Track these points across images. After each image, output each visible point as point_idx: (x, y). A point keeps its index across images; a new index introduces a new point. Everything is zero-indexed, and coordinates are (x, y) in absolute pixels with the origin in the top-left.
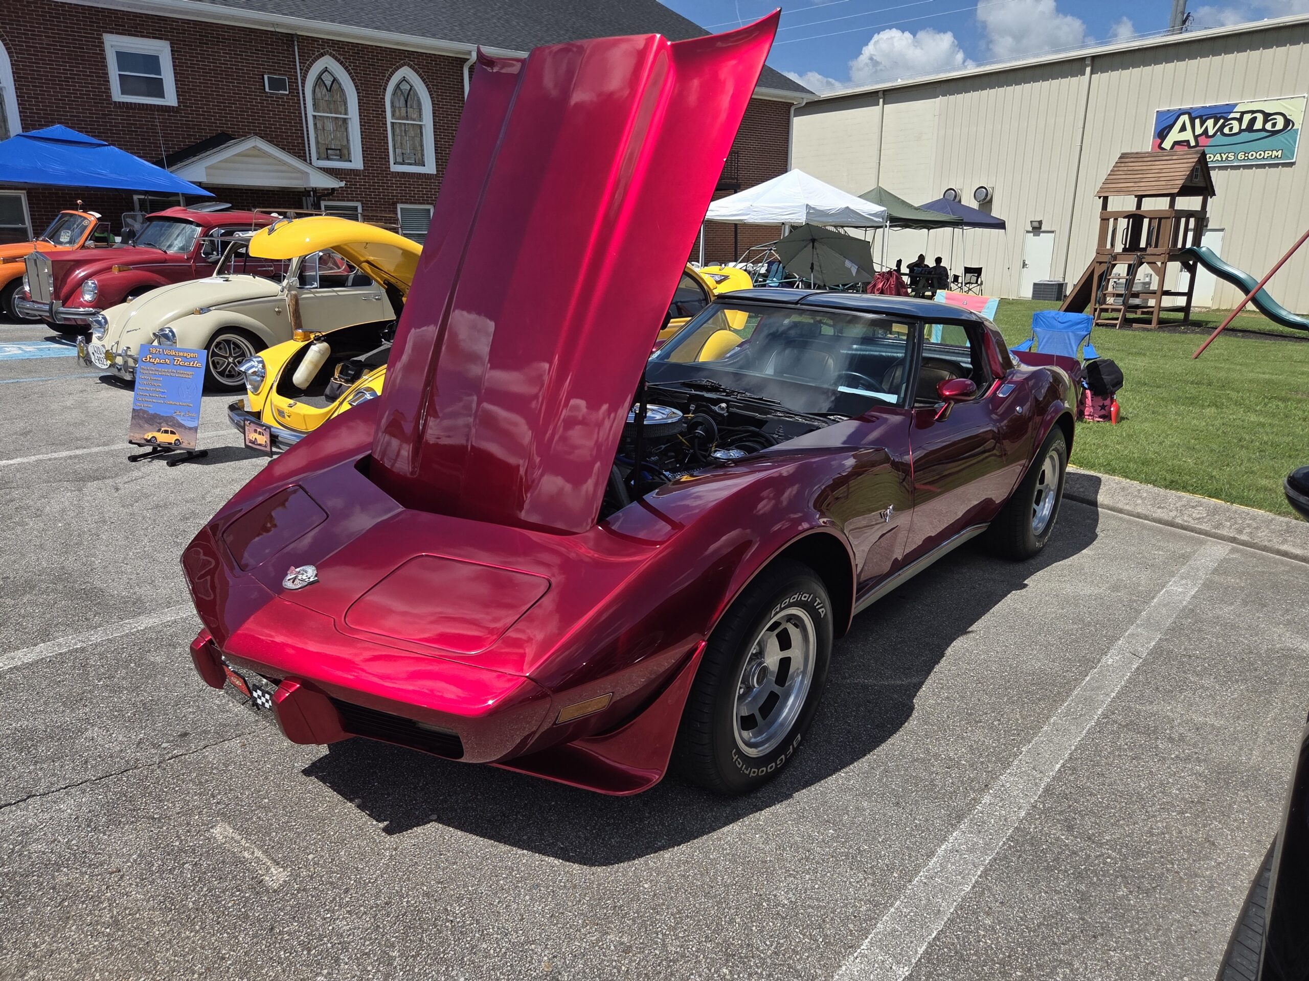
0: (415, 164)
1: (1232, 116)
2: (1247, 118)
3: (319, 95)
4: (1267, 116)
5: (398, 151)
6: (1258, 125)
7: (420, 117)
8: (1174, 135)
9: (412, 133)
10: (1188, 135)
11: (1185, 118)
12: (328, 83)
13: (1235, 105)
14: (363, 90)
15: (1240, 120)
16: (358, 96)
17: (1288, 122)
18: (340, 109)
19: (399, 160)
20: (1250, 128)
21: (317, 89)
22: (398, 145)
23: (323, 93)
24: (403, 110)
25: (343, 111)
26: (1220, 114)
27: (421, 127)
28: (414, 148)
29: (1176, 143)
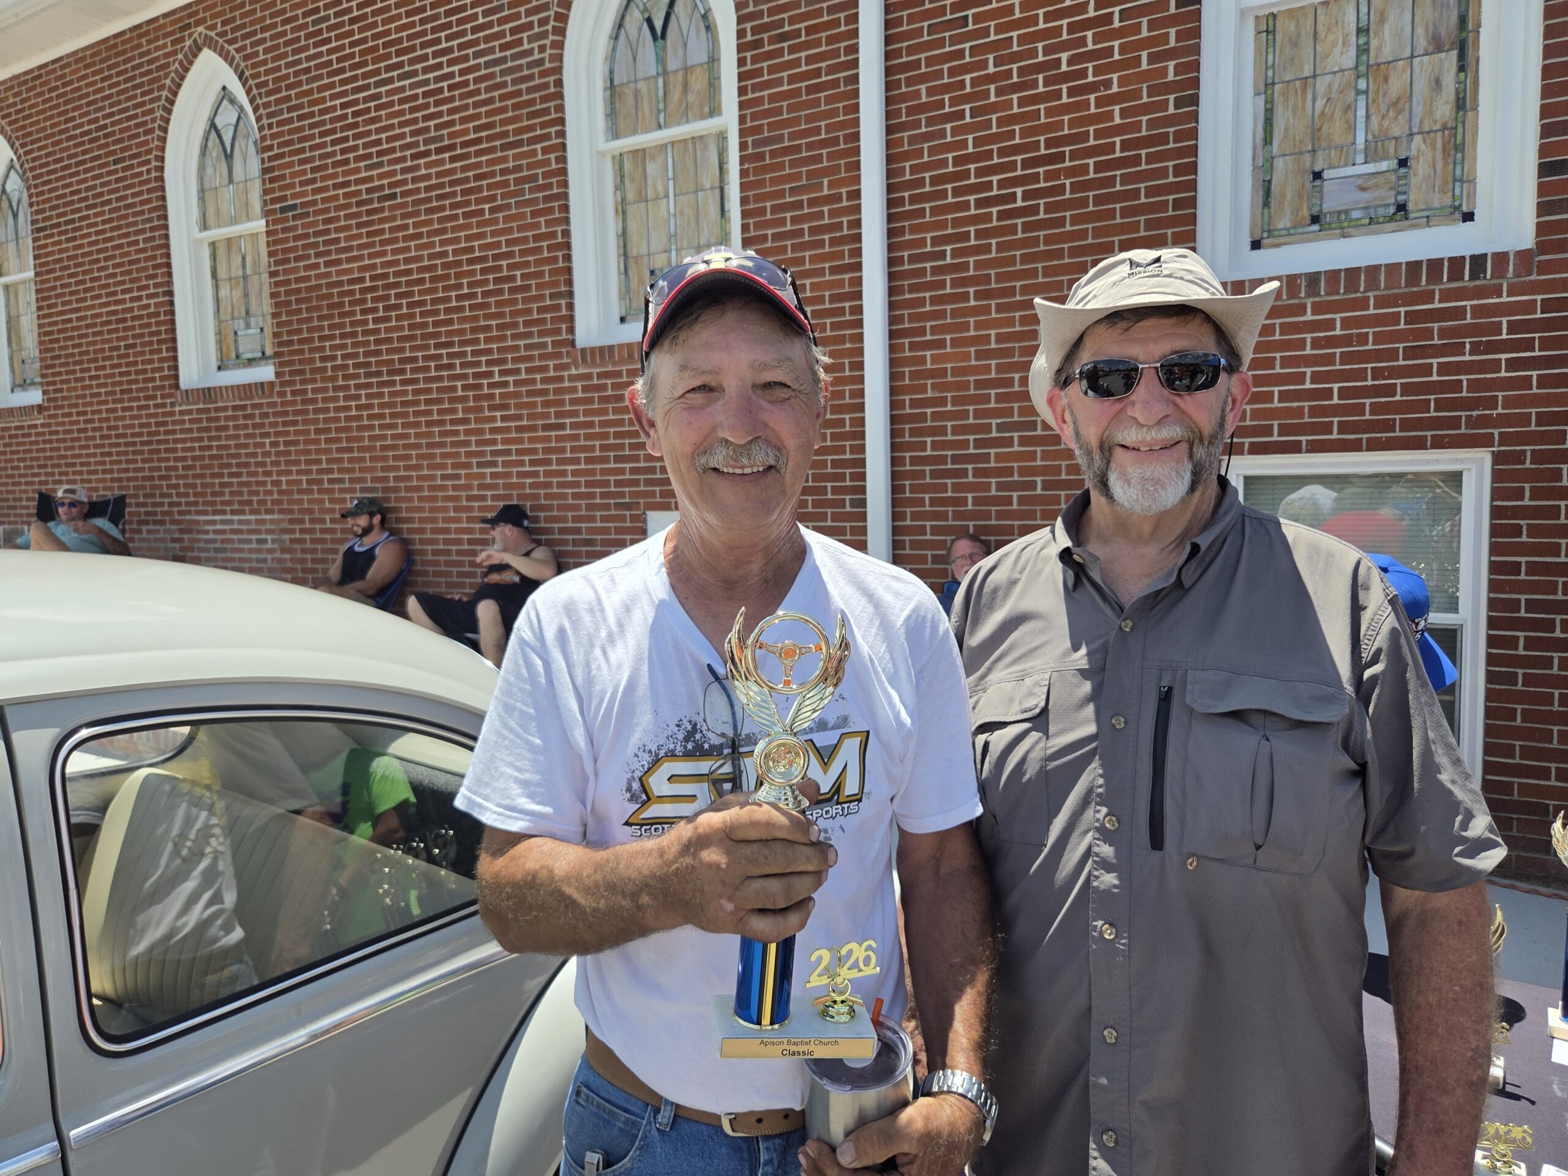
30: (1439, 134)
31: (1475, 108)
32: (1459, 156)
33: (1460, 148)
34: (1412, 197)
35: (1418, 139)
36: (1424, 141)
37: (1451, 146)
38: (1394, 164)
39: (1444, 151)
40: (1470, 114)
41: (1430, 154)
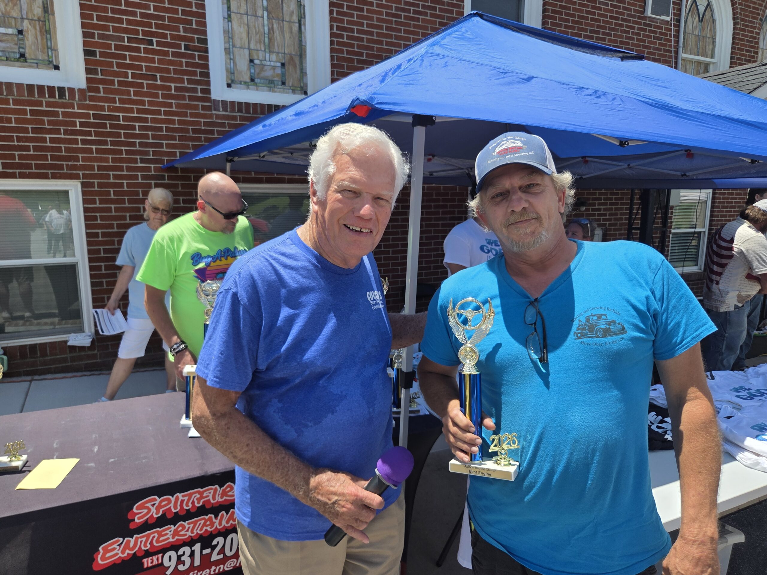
3: (690, 27)
12: (702, 9)
14: (742, 20)
16: (734, 29)
18: (707, 50)
21: (690, 19)
23: (695, 24)
25: (710, 53)
30: (37, 22)
31: (53, 14)
32: (48, 36)
33: (48, 32)
34: (27, 51)
35: (26, 21)
36: (30, 23)
37: (44, 30)
38: (15, 31)
39: (41, 32)
40: (51, 17)
41: (34, 32)
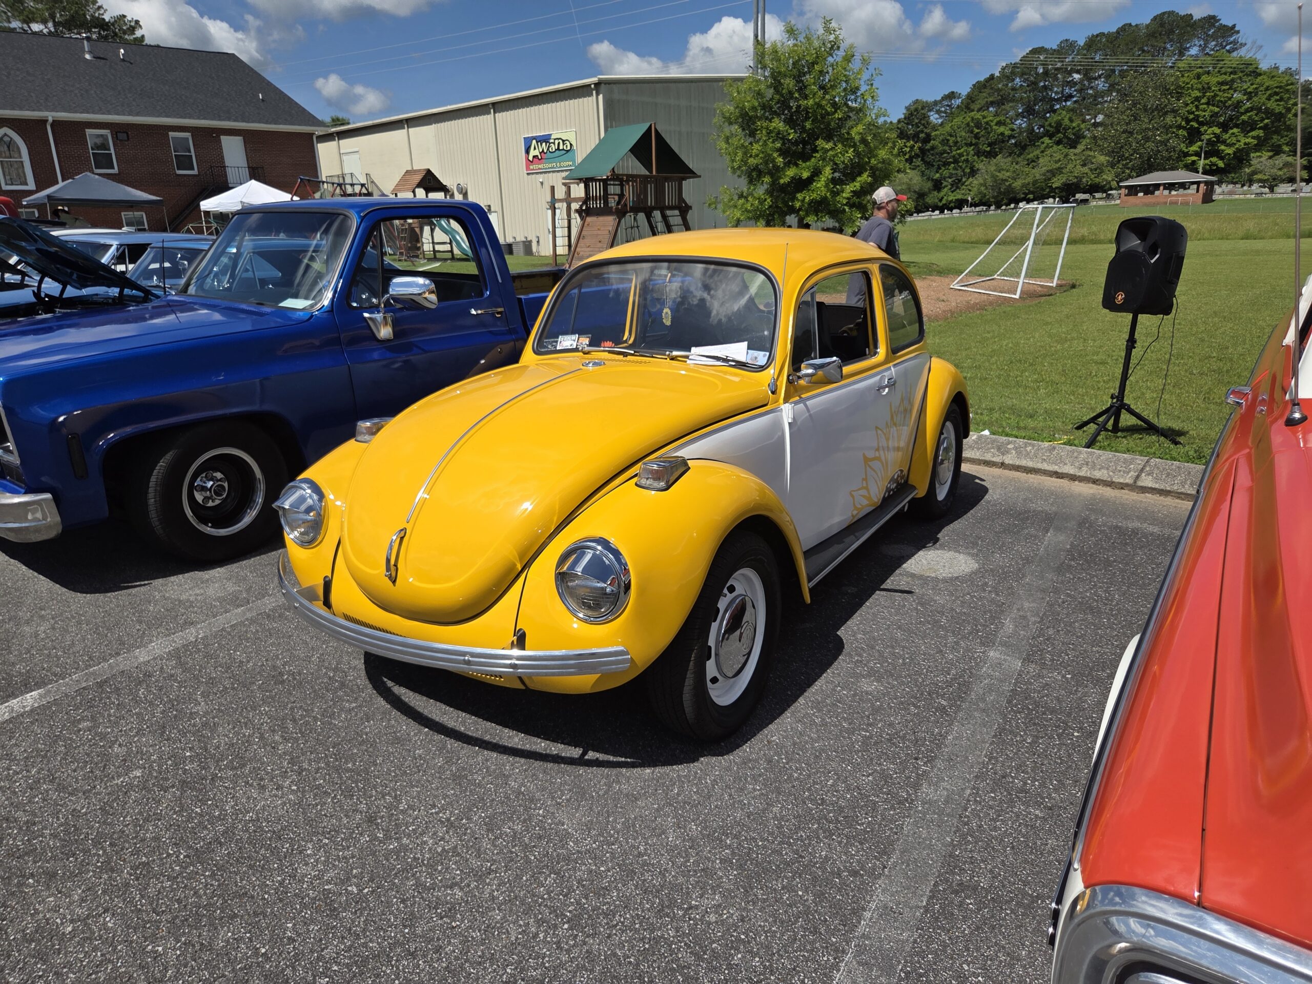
0: (21, 184)
1: (552, 141)
2: (557, 142)
4: (563, 141)
5: (8, 177)
6: (561, 147)
7: (20, 157)
8: (533, 153)
9: (16, 166)
10: (537, 153)
11: (534, 141)
13: (550, 135)
15: (554, 143)
17: (571, 145)
19: (9, 182)
20: (558, 149)
22: (7, 173)
24: (7, 153)
26: (545, 139)
27: (22, 162)
28: (18, 175)
29: (534, 157)
